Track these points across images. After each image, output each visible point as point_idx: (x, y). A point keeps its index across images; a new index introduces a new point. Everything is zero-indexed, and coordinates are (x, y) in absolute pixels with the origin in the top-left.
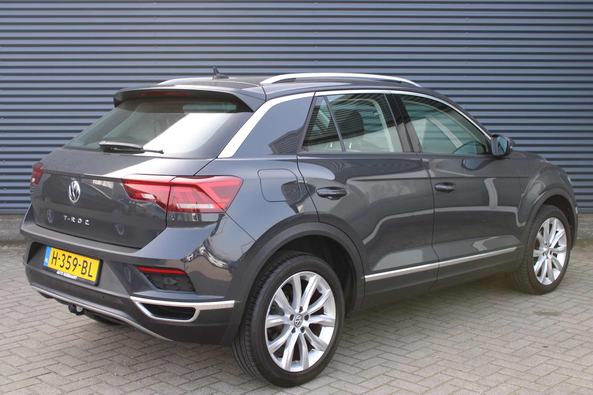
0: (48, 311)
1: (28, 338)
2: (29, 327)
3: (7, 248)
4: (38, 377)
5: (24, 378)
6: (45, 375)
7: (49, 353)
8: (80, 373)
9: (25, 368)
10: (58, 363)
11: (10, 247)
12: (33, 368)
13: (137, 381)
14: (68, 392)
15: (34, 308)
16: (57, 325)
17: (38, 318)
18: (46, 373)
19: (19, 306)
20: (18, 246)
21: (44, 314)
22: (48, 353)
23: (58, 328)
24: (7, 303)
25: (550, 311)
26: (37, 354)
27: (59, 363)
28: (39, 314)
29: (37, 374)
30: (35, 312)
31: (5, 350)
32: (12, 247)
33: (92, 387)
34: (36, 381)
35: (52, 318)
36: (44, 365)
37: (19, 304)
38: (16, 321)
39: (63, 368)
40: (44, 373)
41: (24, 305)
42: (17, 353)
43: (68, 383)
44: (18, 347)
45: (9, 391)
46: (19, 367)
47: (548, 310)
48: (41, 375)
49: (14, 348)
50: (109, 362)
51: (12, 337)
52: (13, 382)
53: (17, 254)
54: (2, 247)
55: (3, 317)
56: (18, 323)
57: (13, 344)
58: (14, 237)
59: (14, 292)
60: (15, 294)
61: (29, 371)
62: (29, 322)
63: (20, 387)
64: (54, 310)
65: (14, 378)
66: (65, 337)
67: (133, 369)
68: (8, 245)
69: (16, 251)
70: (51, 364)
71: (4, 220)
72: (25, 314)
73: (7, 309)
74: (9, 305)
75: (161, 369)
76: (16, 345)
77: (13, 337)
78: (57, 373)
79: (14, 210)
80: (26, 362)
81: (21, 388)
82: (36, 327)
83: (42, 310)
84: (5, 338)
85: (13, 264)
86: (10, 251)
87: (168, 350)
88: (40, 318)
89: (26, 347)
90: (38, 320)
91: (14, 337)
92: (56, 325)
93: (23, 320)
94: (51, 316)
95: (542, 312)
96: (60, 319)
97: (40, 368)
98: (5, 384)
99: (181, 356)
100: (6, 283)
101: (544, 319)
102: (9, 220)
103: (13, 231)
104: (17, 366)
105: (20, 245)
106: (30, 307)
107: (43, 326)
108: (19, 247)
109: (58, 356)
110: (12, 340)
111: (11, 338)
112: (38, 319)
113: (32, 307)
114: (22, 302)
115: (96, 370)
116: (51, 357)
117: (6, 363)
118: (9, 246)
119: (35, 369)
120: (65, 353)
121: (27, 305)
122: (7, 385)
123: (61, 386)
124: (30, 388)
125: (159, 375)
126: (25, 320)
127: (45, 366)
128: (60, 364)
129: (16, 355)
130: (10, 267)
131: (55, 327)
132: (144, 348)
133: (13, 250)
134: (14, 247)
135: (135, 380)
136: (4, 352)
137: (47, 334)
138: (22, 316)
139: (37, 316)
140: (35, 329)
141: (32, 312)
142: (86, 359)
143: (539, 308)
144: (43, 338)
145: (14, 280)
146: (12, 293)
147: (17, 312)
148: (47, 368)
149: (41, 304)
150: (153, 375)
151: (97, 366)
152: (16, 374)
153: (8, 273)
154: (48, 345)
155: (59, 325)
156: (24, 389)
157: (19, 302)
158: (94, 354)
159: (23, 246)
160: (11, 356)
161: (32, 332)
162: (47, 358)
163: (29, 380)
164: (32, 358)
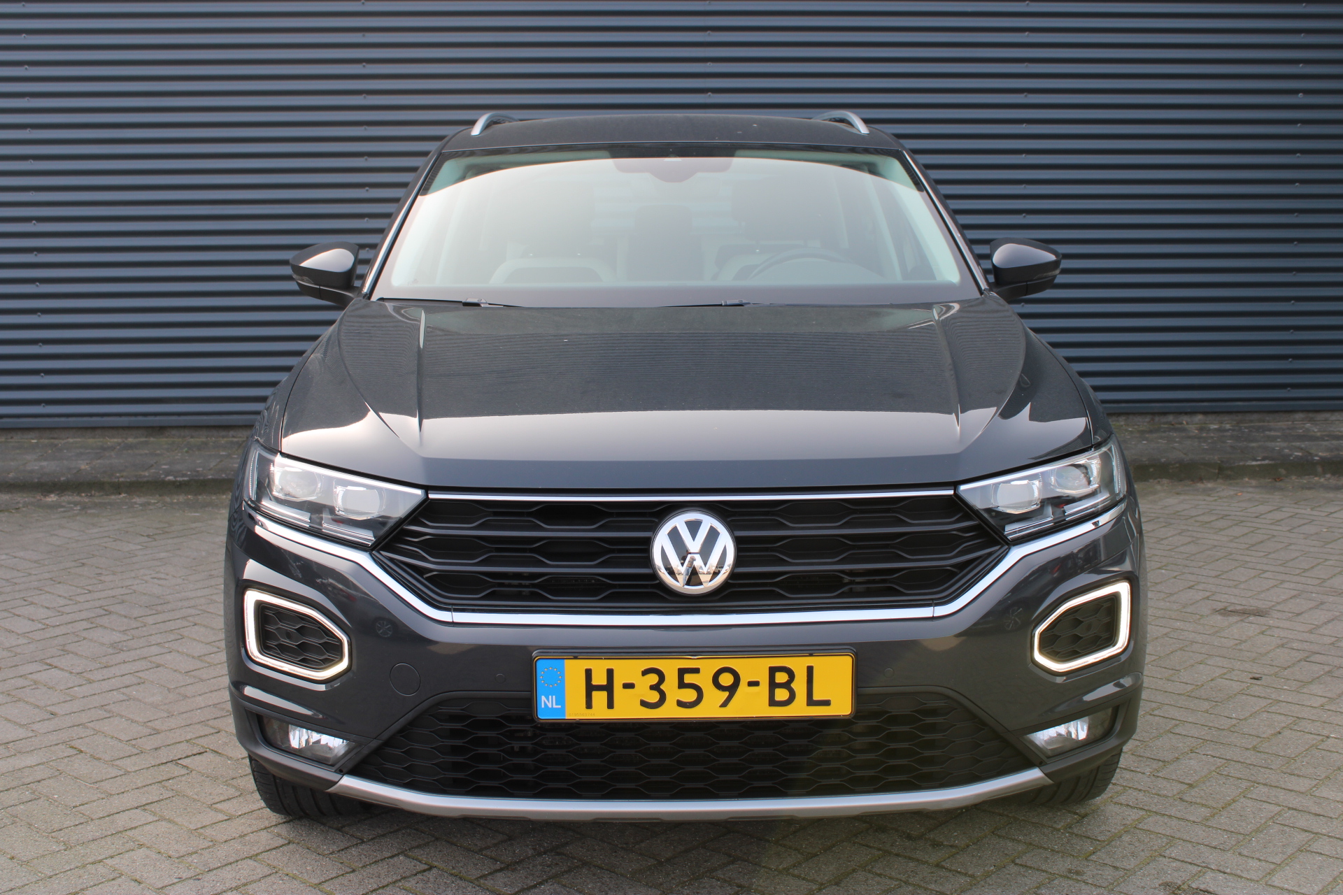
0: (172, 625)
1: (139, 681)
2: (137, 658)
3: (55, 499)
4: (179, 762)
5: (150, 765)
6: (193, 757)
7: (192, 712)
9: (149, 744)
10: (217, 733)
11: (62, 496)
12: (165, 744)
15: (141, 619)
16: (199, 655)
17: (154, 639)
18: (194, 752)
19: (106, 617)
20: (79, 494)
21: (165, 632)
22: (190, 711)
23: (201, 660)
24: (80, 611)
25: (1246, 607)
26: (166, 715)
27: (219, 732)
28: (154, 633)
29: (175, 756)
30: (145, 629)
31: (95, 707)
32: (67, 497)
34: (178, 771)
35: (184, 640)
36: (189, 737)
37: (107, 613)
38: (108, 648)
39: (230, 742)
40: (190, 754)
41: (117, 613)
42: (123, 713)
44: (121, 701)
45: (123, 793)
46: (134, 742)
47: (1241, 605)
48: (185, 758)
49: (114, 703)
51: (104, 680)
52: (127, 773)
53: (80, 510)
54: (45, 496)
55: (76, 639)
56: (111, 651)
57: (109, 694)
58: (69, 476)
59: (90, 588)
60: (94, 591)
61: (156, 749)
62: (136, 649)
63: (144, 784)
64: (185, 623)
65: (128, 764)
66: (220, 678)
68: (58, 492)
69: (76, 504)
70: (202, 734)
71: (41, 441)
72: (124, 632)
73: (82, 622)
74: (84, 615)
76: (116, 696)
77: (107, 681)
78: (220, 753)
79: (63, 419)
80: (147, 731)
81: (148, 785)
82: (153, 659)
83: (158, 623)
84: (90, 682)
85: (76, 530)
86: (64, 504)
88: (159, 641)
89: (138, 700)
90: (154, 645)
91: (110, 680)
92: (196, 655)
93: (120, 644)
94: (181, 635)
95: (1229, 609)
96: (202, 642)
97: (179, 742)
98: (109, 777)
100: (69, 570)
101: (1236, 622)
102: (52, 441)
103: (65, 462)
104: (129, 740)
105: (83, 492)
106: (130, 618)
107: (168, 657)
108: (81, 496)
109: (215, 719)
110: (106, 685)
111: (103, 682)
112: (154, 643)
113: (135, 618)
114: (112, 609)
116: (199, 721)
117: (103, 733)
118: (59, 495)
119: (169, 745)
121: (123, 613)
122: (115, 780)
123: (235, 780)
124: (167, 784)
126: (125, 644)
127: (191, 739)
128: (223, 733)
129: (122, 716)
130: (70, 538)
131: (193, 657)
133: (69, 503)
134: (71, 498)
136: (92, 710)
137: (180, 672)
138: (116, 637)
139: (151, 635)
140: (151, 662)
141: (137, 628)
143: (1220, 601)
144: (173, 680)
145: (83, 564)
146: (85, 589)
147: (105, 628)
148: (194, 743)
149: (154, 612)
152: (130, 756)
153: (68, 549)
154: (186, 696)
155: (202, 654)
156: (153, 786)
157: (106, 608)
159: (89, 494)
160: (112, 719)
161: (147, 670)
162: (189, 722)
163: (162, 767)
164: (156, 722)
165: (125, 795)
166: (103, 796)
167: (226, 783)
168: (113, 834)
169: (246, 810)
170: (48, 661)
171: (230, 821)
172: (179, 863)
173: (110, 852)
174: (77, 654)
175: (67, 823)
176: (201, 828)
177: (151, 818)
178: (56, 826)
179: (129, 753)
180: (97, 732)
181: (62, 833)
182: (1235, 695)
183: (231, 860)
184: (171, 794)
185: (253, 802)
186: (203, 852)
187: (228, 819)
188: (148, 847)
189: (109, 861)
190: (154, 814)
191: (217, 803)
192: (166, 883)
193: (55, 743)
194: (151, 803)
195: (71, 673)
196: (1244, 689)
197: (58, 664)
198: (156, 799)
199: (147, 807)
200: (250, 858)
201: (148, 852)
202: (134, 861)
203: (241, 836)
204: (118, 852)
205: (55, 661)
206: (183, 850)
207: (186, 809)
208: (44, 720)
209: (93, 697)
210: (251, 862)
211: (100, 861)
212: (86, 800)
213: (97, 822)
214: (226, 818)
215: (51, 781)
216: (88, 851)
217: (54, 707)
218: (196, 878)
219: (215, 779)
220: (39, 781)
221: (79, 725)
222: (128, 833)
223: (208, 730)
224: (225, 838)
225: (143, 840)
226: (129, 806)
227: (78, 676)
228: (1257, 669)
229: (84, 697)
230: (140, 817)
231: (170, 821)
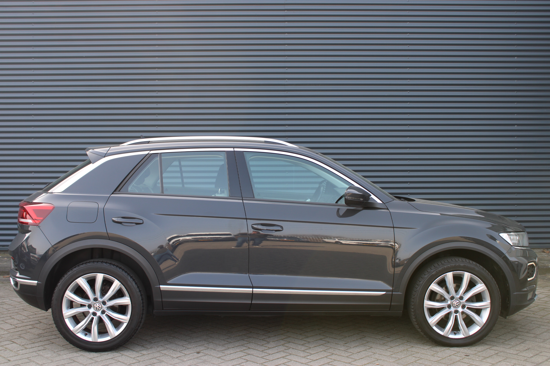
38: (36, 336)
51: (32, 348)
62: (46, 336)
76: (35, 354)
91: (33, 348)
93: (42, 334)
126: (43, 334)
136: (24, 359)
140: (51, 342)
170: (13, 340)
174: (24, 338)
182: (456, 362)
195: (20, 345)
196: (461, 360)
205: (15, 341)
227: (22, 346)
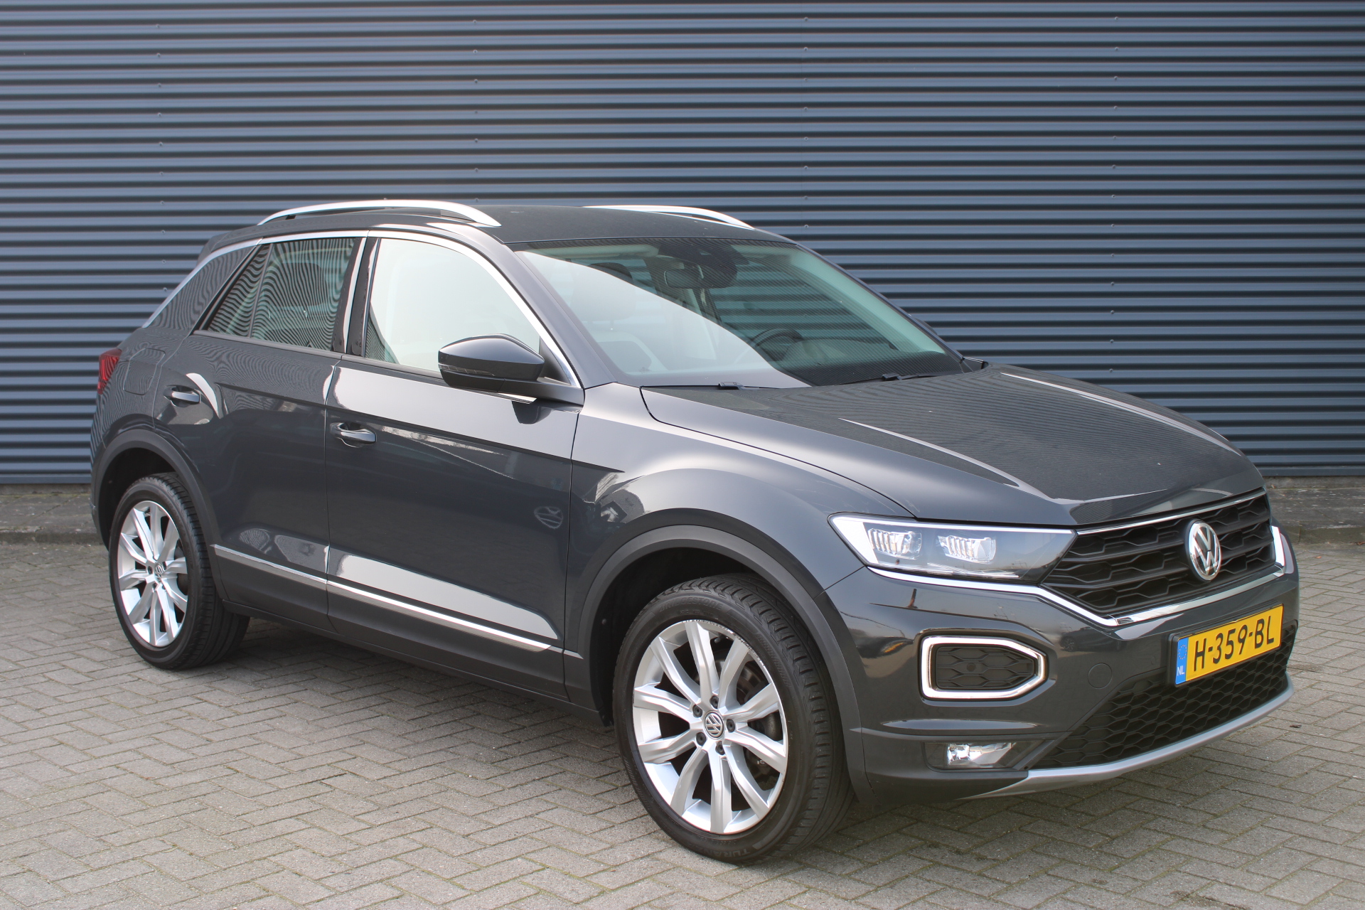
1: (280, 714)
4: (323, 781)
5: (299, 784)
6: (335, 778)
8: (403, 775)
10: (354, 758)
12: (310, 767)
13: (514, 787)
14: (389, 807)
18: (336, 774)
26: (308, 743)
27: (356, 757)
29: (320, 776)
31: (244, 736)
33: (431, 798)
34: (323, 789)
36: (329, 762)
39: (366, 766)
40: (333, 775)
42: (270, 741)
43: (383, 791)
44: (267, 731)
45: (278, 805)
46: (282, 765)
48: (329, 778)
49: (261, 732)
50: (452, 757)
51: (249, 713)
52: (279, 790)
57: (257, 725)
61: (302, 771)
63: (295, 799)
65: (280, 782)
67: (501, 768)
70: (341, 759)
75: (556, 767)
76: (264, 726)
78: (358, 775)
80: (292, 756)
81: (298, 800)
84: (238, 714)
87: (559, 735)
89: (282, 730)
97: (321, 766)
98: (264, 792)
99: (587, 746)
104: (278, 763)
111: (249, 715)
115: (430, 769)
117: (254, 757)
119: (314, 768)
120: (361, 741)
122: (270, 795)
124: (314, 799)
125: (555, 777)
127: (332, 763)
129: (269, 744)
132: (512, 731)
135: (510, 786)
142: (406, 752)
150: (543, 778)
151: (430, 763)
152: (280, 776)
156: (303, 800)
158: (418, 743)
160: (260, 746)
162: (330, 749)
163: (309, 785)
164: (300, 749)
165: (280, 807)
166: (261, 807)
167: (365, 799)
168: (273, 838)
169: (384, 820)
170: (198, 696)
171: (371, 829)
172: (333, 860)
173: (272, 852)
175: (233, 828)
176: (347, 834)
177: (303, 826)
178: (224, 830)
179: (279, 774)
180: (249, 756)
181: (230, 836)
183: (375, 859)
184: (318, 807)
185: (390, 815)
186: (350, 853)
187: (370, 828)
188: (304, 848)
189: (272, 858)
190: (307, 823)
191: (359, 815)
192: (322, 875)
193: (214, 764)
194: (303, 814)
196: (1283, 736)
197: (208, 699)
198: (306, 810)
199: (299, 817)
200: (391, 858)
201: (304, 852)
202: (293, 859)
203: (382, 841)
204: (279, 851)
205: (204, 697)
206: (334, 851)
207: (333, 819)
208: (202, 745)
209: (242, 727)
210: (392, 861)
211: (265, 858)
212: (247, 811)
213: (258, 828)
214: (368, 827)
215: (215, 795)
216: (254, 850)
217: (208, 735)
218: (347, 873)
219: (357, 796)
220: (205, 795)
221: (233, 750)
222: (286, 837)
223: (346, 756)
224: (368, 842)
225: (299, 843)
226: (284, 815)
228: (1297, 718)
229: (234, 727)
230: (295, 825)
231: (320, 828)
